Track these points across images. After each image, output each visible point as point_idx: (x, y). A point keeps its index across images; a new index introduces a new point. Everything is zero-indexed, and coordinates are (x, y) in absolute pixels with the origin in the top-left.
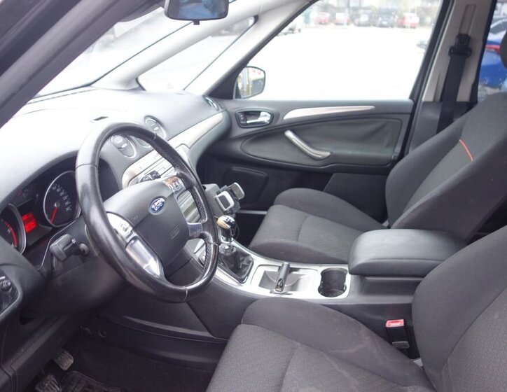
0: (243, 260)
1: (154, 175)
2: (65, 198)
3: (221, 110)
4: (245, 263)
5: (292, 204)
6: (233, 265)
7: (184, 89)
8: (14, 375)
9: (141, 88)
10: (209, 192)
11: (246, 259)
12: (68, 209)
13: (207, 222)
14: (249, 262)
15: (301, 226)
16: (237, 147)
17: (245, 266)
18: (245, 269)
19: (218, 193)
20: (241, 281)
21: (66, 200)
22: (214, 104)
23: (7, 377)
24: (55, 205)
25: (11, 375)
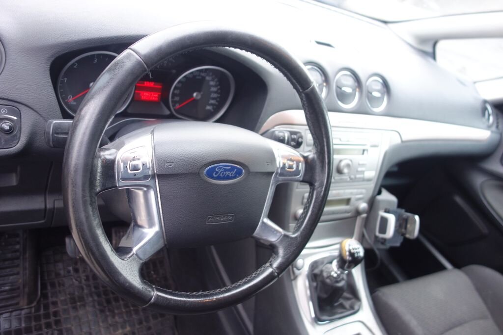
0: (348, 299)
1: (294, 137)
2: (215, 95)
3: (494, 128)
4: (347, 304)
5: (481, 288)
6: (324, 296)
7: (475, 83)
8: (50, 210)
9: (433, 56)
10: (379, 201)
11: (353, 300)
12: (208, 108)
13: (292, 238)
14: (352, 307)
15: (465, 322)
16: (478, 181)
17: (342, 306)
18: (340, 310)
19: (387, 211)
20: (317, 320)
21: (214, 99)
22: (491, 119)
23: (43, 206)
24: (195, 94)
25: (48, 206)
